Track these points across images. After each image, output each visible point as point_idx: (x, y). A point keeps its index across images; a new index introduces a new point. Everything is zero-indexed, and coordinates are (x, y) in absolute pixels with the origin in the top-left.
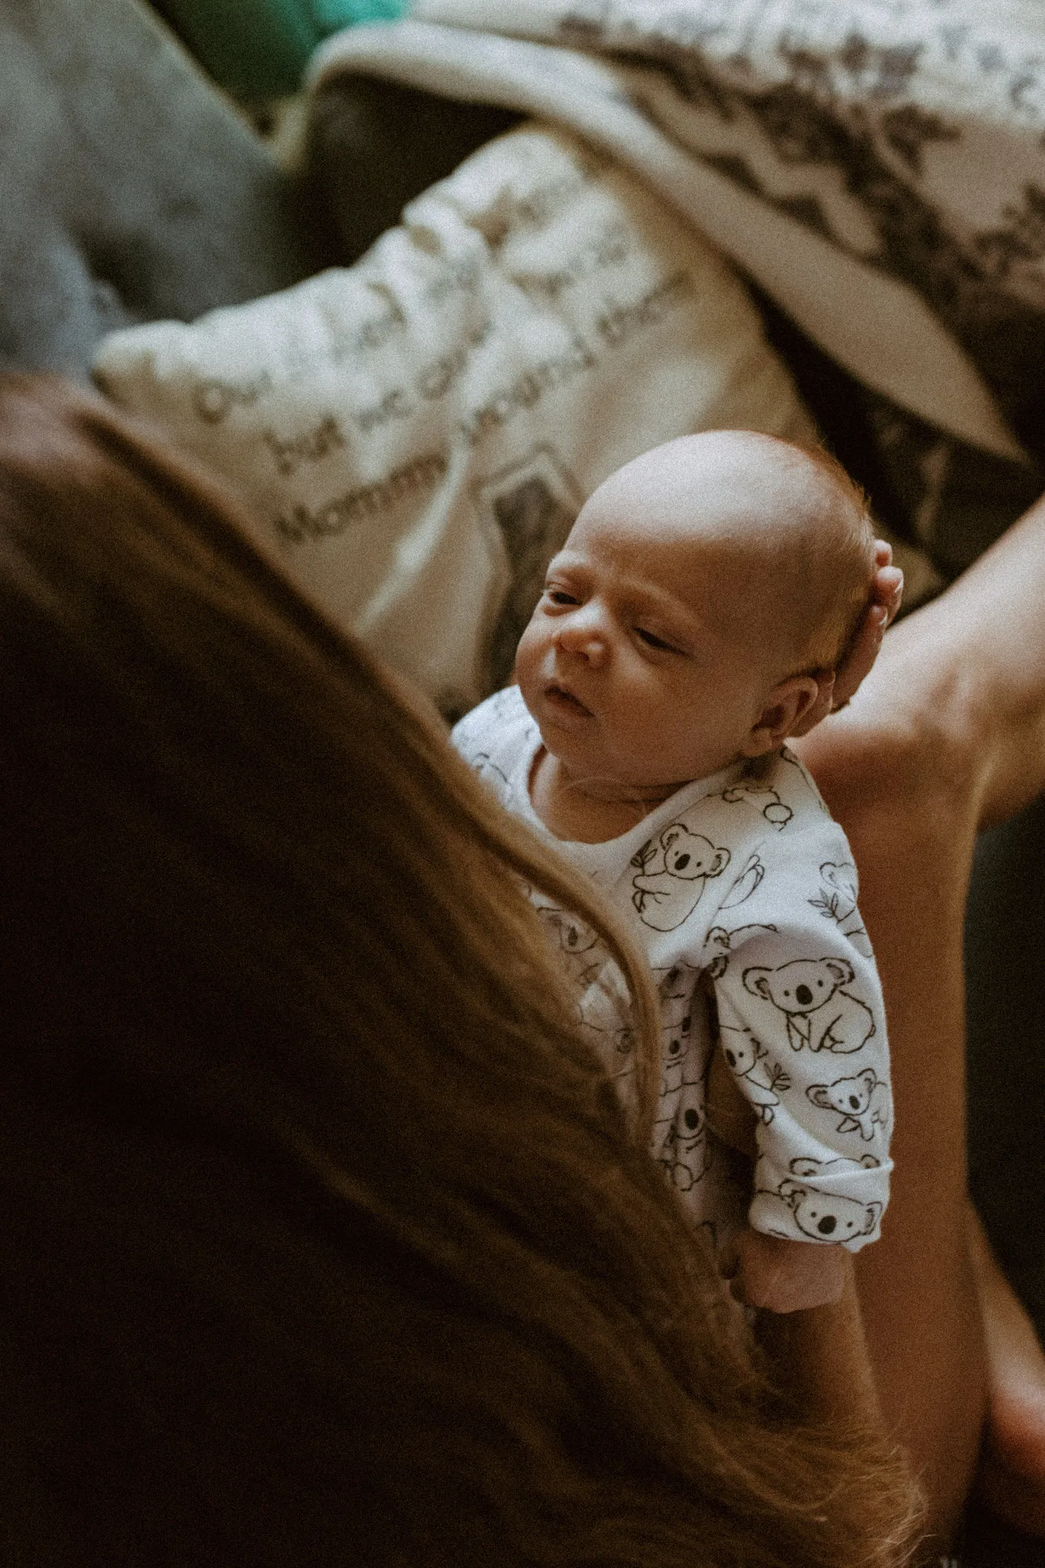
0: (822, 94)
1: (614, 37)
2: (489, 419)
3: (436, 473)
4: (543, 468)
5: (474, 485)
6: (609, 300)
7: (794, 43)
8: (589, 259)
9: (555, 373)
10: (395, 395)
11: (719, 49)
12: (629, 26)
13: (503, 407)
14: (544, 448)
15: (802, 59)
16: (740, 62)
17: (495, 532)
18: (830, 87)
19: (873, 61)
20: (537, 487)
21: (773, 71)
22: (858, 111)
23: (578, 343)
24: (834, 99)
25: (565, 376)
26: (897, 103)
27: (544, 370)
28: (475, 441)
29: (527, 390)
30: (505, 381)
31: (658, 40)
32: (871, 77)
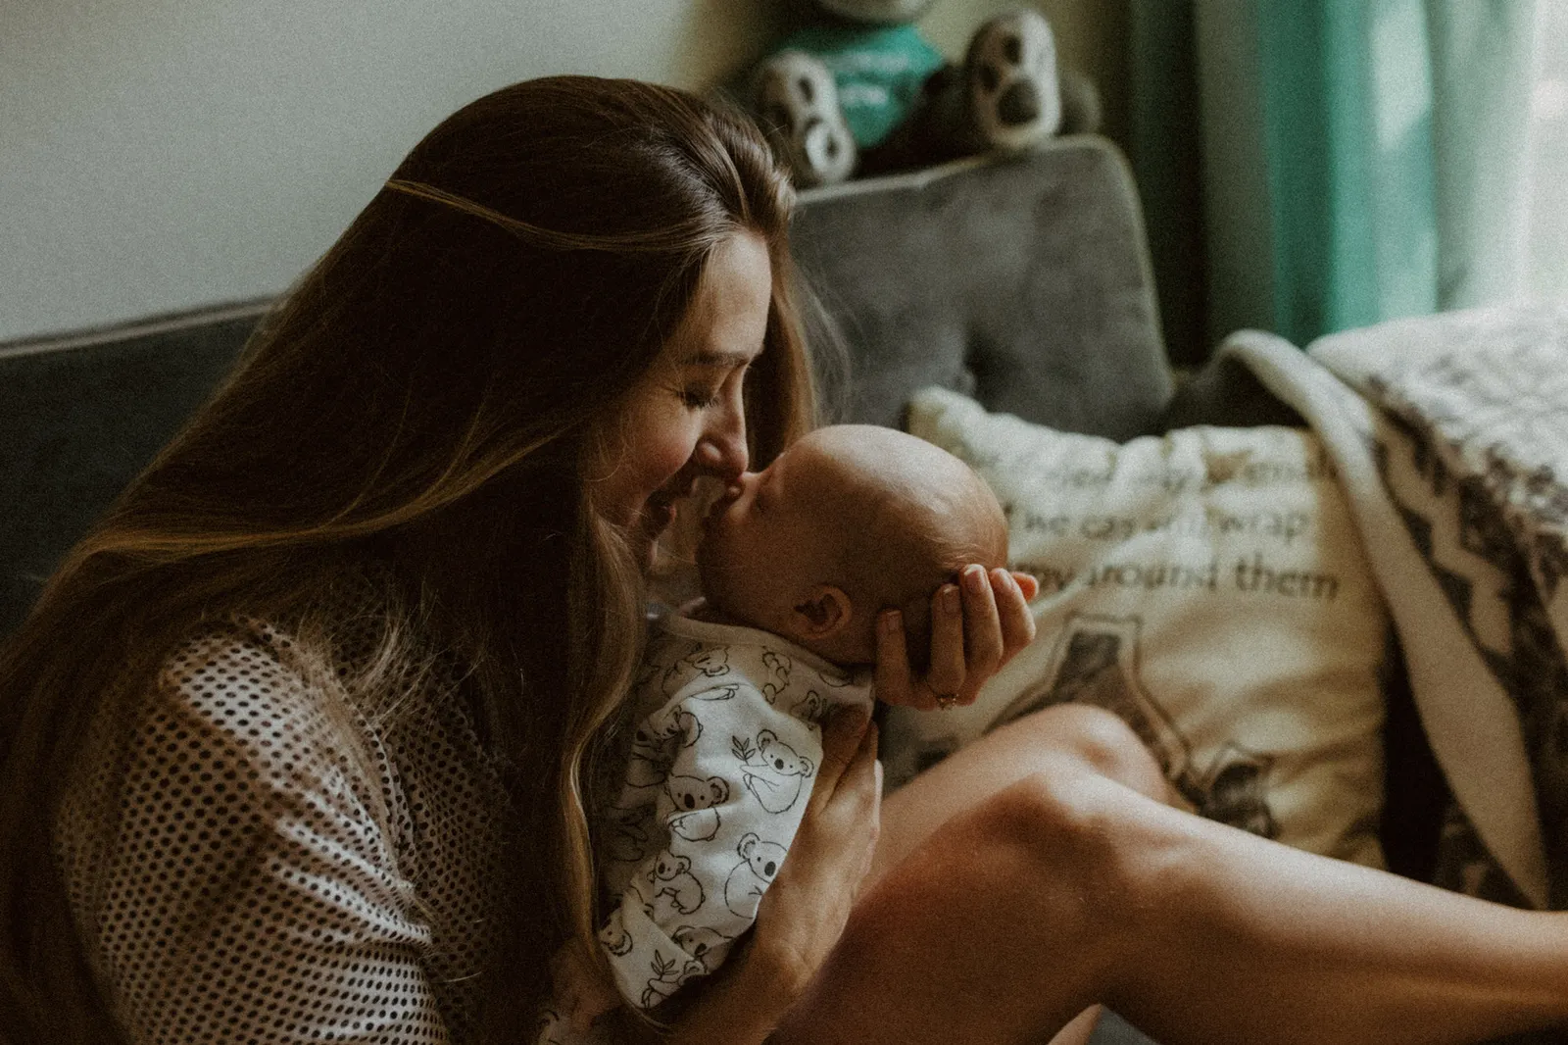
0: (1499, 496)
1: (1390, 400)
2: (1114, 575)
3: (1053, 585)
4: (1126, 633)
5: (1072, 613)
6: (1259, 556)
7: (1499, 453)
8: (1265, 521)
9: (1182, 576)
10: (1065, 520)
11: (1448, 432)
12: (1401, 395)
13: (1130, 576)
14: (1137, 620)
15: (1499, 466)
16: (1456, 447)
17: (1062, 653)
18: (1507, 493)
19: (1550, 490)
20: (1114, 642)
21: (1474, 463)
22: (1518, 519)
23: (1214, 568)
24: (1506, 502)
25: (1186, 584)
26: (1549, 528)
27: (1176, 570)
28: (1092, 583)
29: (1156, 575)
30: (1145, 563)
31: (1413, 409)
32: (1540, 502)
